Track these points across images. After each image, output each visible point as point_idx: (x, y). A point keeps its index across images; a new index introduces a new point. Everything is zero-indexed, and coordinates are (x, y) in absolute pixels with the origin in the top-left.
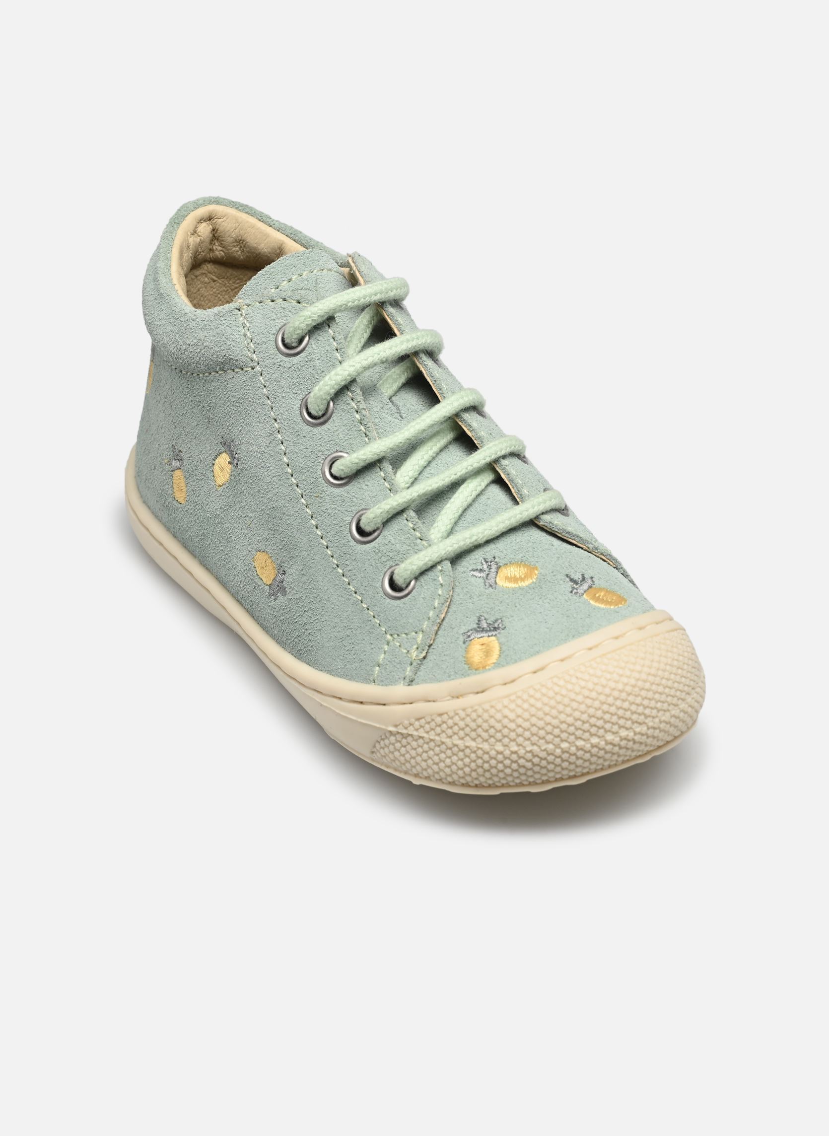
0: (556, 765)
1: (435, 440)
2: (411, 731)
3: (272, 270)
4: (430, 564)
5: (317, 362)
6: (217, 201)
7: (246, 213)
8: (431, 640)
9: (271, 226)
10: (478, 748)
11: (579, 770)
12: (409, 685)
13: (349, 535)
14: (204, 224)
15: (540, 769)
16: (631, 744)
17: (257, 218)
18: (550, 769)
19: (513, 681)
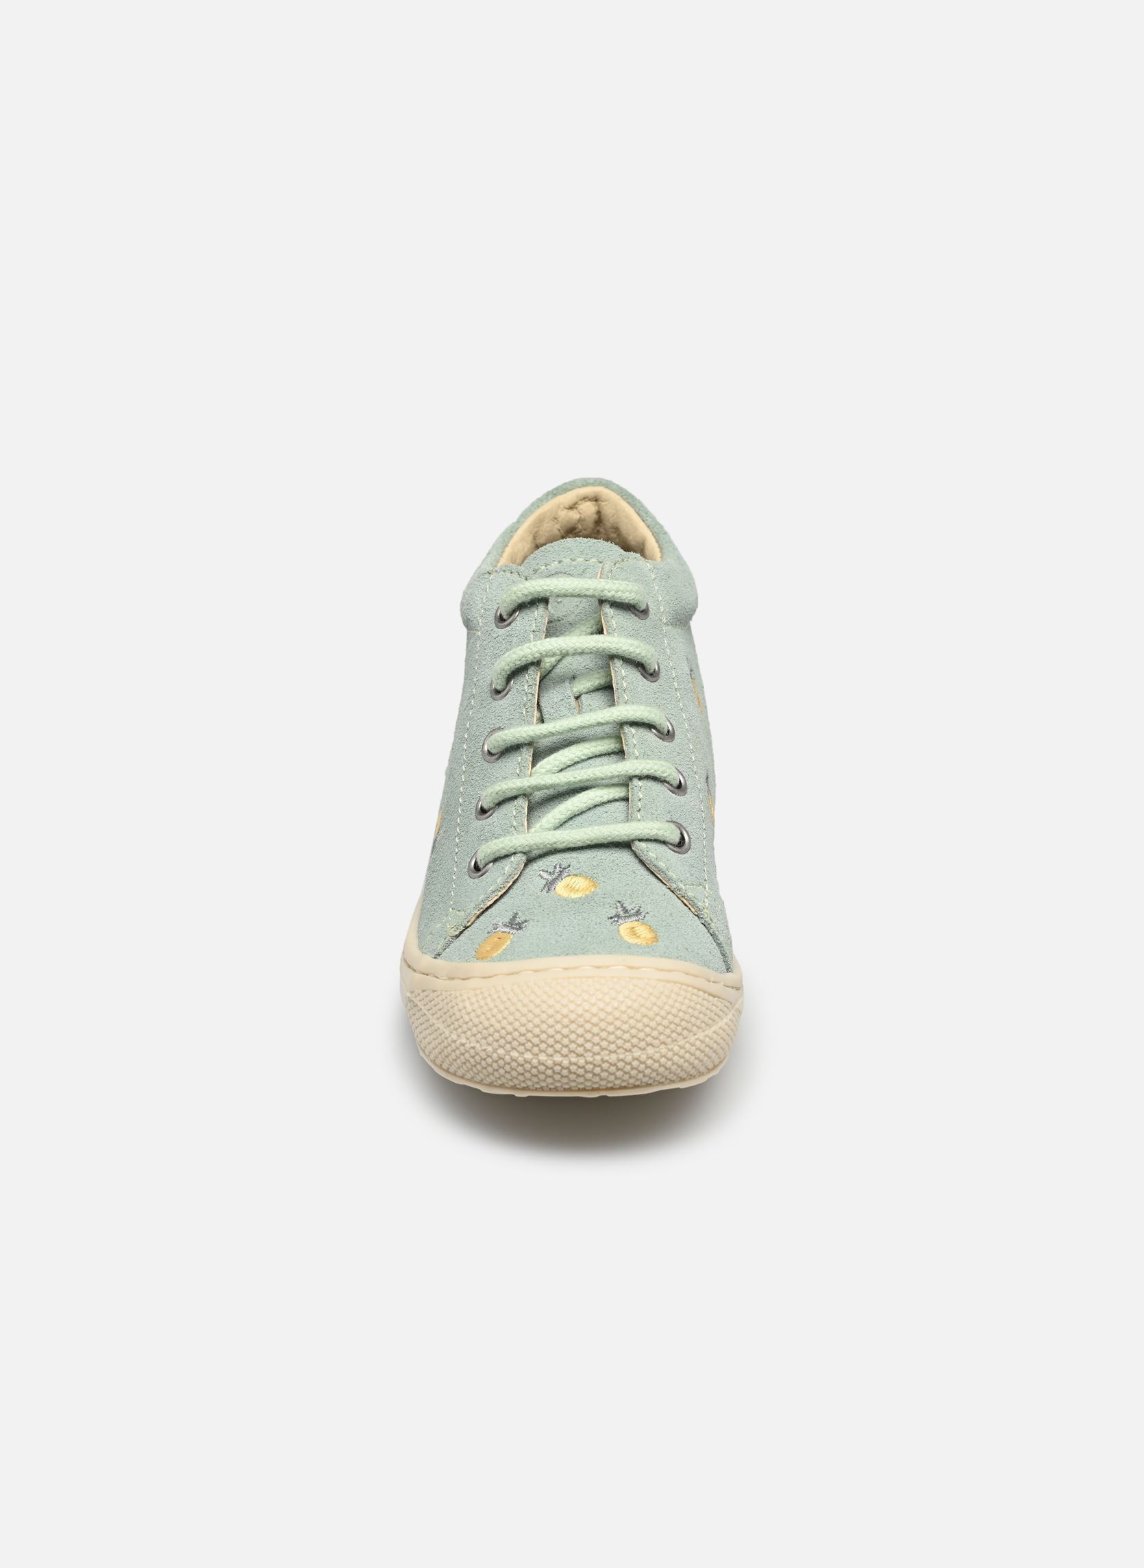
0: (610, 1074)
1: (599, 742)
3: (550, 548)
4: (503, 852)
5: (515, 639)
6: (607, 484)
7: (628, 503)
8: (468, 922)
9: (644, 521)
11: (618, 1082)
12: (435, 958)
14: (589, 503)
15: (577, 1078)
16: (667, 1072)
17: (635, 511)
18: (587, 1078)
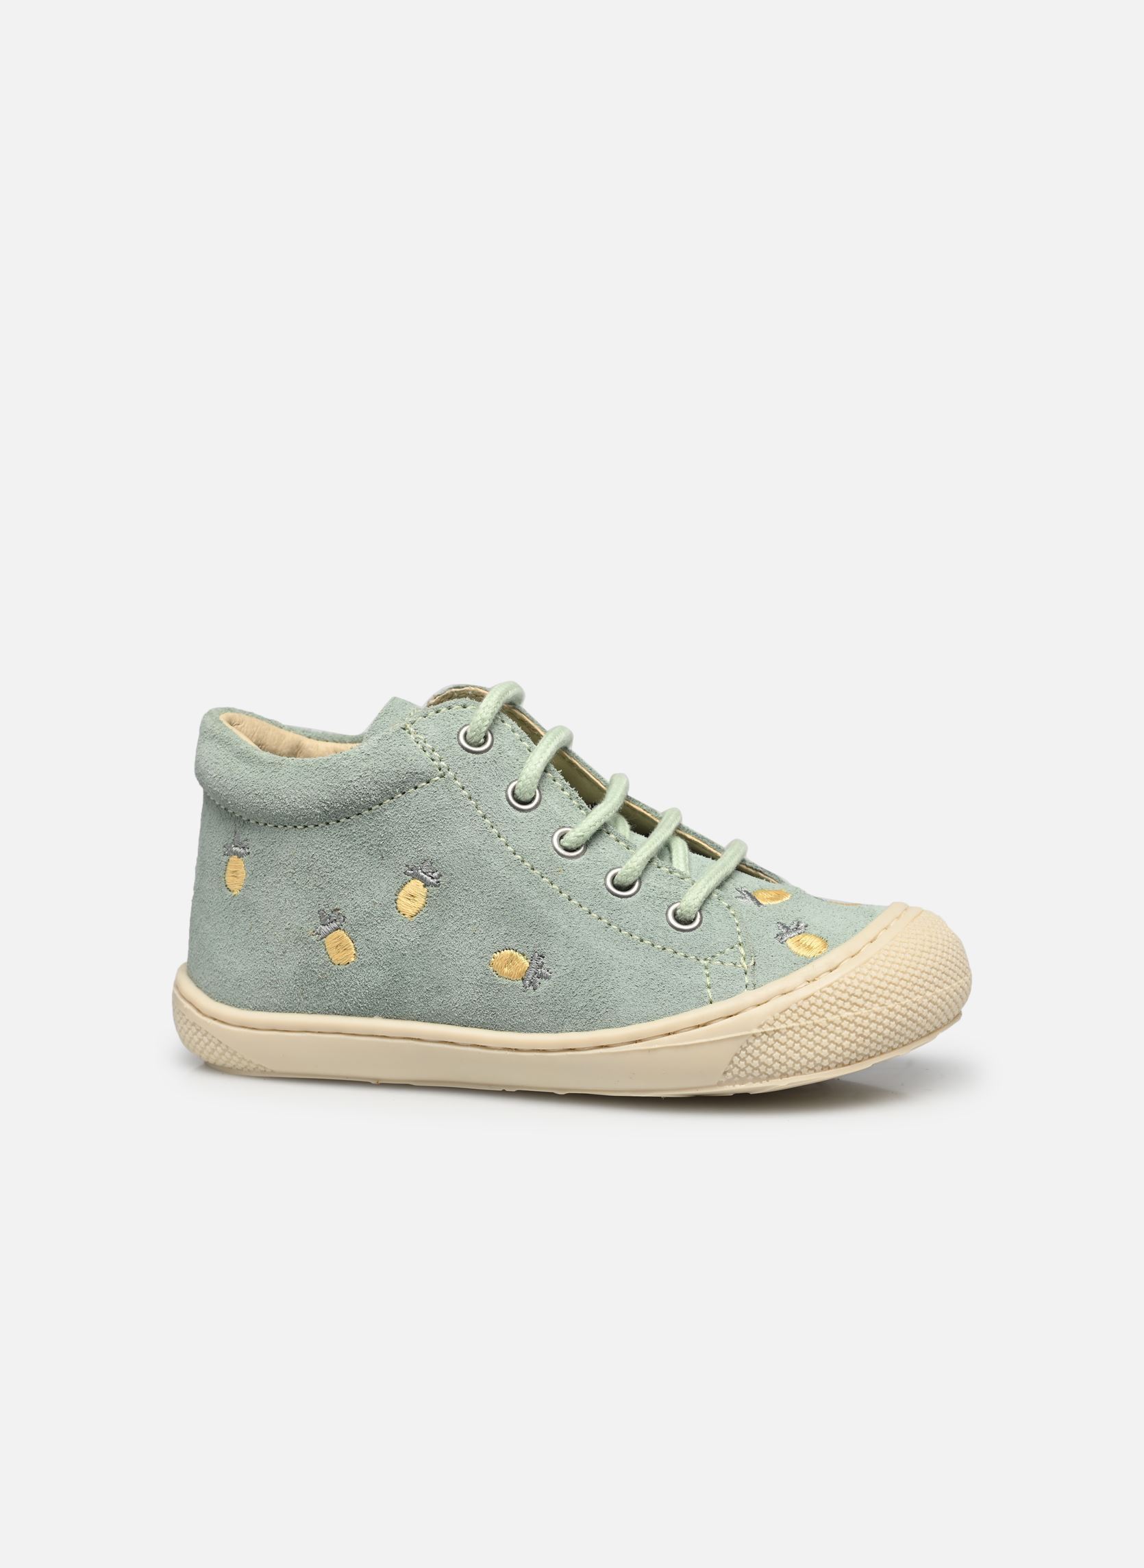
2: (778, 1026)
10: (856, 1016)
13: (610, 894)
19: (858, 953)
